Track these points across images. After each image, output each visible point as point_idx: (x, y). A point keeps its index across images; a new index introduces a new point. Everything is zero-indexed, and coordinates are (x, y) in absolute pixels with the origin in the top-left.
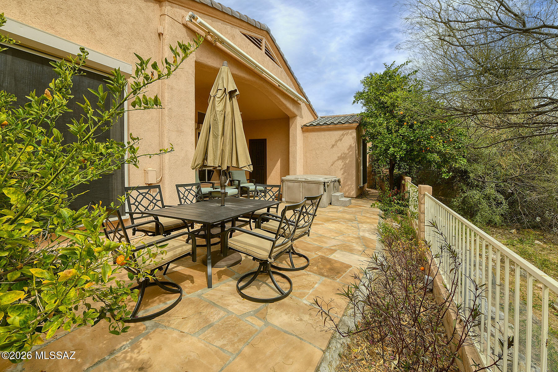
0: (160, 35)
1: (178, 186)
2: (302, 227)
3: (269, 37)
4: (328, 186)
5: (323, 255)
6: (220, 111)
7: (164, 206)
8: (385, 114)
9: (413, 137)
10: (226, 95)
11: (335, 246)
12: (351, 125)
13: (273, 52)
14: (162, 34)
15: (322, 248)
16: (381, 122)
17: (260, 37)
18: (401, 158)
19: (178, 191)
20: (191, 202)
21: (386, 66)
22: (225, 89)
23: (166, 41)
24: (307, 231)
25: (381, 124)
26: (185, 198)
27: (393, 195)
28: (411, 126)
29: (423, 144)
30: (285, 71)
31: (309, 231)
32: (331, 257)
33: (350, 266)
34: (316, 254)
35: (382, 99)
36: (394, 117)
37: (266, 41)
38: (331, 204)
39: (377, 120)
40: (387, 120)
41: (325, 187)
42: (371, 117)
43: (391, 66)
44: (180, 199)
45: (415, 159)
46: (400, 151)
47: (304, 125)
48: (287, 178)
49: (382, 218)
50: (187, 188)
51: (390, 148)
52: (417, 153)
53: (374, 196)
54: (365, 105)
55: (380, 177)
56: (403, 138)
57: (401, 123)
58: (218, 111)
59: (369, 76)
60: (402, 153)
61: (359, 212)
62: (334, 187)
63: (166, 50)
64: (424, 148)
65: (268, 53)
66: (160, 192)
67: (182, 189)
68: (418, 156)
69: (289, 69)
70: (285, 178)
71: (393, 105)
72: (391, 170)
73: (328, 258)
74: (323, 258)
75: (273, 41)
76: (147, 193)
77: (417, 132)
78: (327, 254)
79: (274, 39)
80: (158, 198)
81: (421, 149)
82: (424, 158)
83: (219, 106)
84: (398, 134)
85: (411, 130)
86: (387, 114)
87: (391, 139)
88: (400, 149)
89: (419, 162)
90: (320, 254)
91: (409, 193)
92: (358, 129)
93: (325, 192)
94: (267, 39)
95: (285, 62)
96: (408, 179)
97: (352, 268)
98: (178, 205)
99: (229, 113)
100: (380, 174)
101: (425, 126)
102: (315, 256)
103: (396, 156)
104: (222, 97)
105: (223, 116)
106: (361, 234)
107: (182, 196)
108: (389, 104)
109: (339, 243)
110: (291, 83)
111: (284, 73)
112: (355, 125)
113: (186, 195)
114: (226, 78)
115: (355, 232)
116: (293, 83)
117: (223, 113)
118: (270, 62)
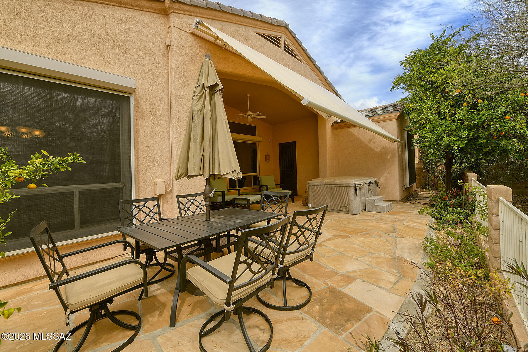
0: (168, 47)
1: (179, 197)
2: (297, 251)
3: (289, 33)
4: (360, 188)
5: (335, 286)
6: (198, 111)
7: (161, 219)
8: (435, 96)
9: (477, 121)
10: (206, 91)
11: (356, 271)
12: (391, 115)
13: (294, 48)
14: (170, 46)
15: (337, 273)
16: (429, 106)
17: (278, 34)
18: (461, 150)
19: (179, 202)
20: (194, 213)
21: (433, 36)
22: (203, 84)
23: (173, 52)
24: (309, 255)
25: (429, 110)
26: (186, 209)
27: (451, 197)
28: (474, 106)
29: (493, 127)
30: (310, 66)
31: (312, 254)
32: (345, 290)
33: (370, 310)
34: (326, 284)
35: (430, 78)
36: (447, 98)
37: (285, 38)
38: (365, 210)
39: (424, 105)
40: (437, 103)
41: (356, 190)
42: (416, 102)
43: (440, 37)
44: (180, 210)
45: (482, 149)
46: (458, 140)
47: (334, 122)
48: (312, 182)
49: (434, 229)
50: (189, 198)
51: (443, 137)
52: (485, 141)
53: (425, 198)
54: (407, 90)
55: (434, 174)
56: (462, 124)
57: (458, 103)
58: (195, 111)
59: (411, 54)
60: (462, 144)
61: (400, 220)
62: (369, 189)
63: (173, 60)
64: (495, 134)
65: (288, 50)
66: (158, 204)
67: (183, 200)
68: (486, 145)
69: (314, 63)
70: (311, 181)
71: (444, 82)
72: (448, 165)
73: (340, 292)
74: (332, 291)
75: (293, 36)
76: (144, 206)
77: (483, 112)
78: (340, 284)
79: (294, 34)
80: (156, 210)
81: (492, 135)
82: (496, 147)
83: (198, 105)
84: (455, 119)
85: (473, 112)
86: (438, 96)
87: (444, 126)
88: (458, 138)
89: (490, 152)
90: (330, 283)
91: (474, 195)
92: (401, 119)
93: (357, 196)
94: (286, 35)
95: (308, 57)
96: (472, 176)
97: (371, 314)
98: (178, 217)
99: (207, 111)
100: (434, 170)
101: (495, 104)
102: (323, 287)
103: (453, 147)
104: (200, 95)
105: (202, 116)
106: (398, 253)
107: (182, 207)
108: (439, 82)
109: (362, 268)
110: (317, 79)
111: (308, 69)
112: (396, 114)
113: (188, 206)
114: (207, 72)
115: (389, 249)
116: (320, 78)
117: (202, 112)
118: (291, 60)
